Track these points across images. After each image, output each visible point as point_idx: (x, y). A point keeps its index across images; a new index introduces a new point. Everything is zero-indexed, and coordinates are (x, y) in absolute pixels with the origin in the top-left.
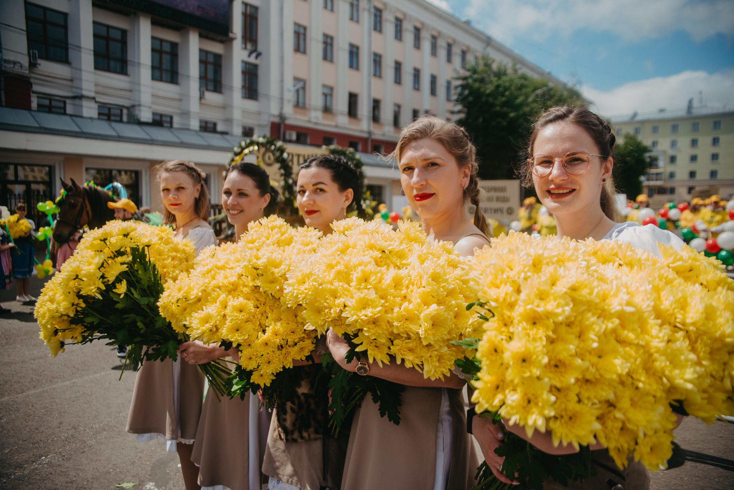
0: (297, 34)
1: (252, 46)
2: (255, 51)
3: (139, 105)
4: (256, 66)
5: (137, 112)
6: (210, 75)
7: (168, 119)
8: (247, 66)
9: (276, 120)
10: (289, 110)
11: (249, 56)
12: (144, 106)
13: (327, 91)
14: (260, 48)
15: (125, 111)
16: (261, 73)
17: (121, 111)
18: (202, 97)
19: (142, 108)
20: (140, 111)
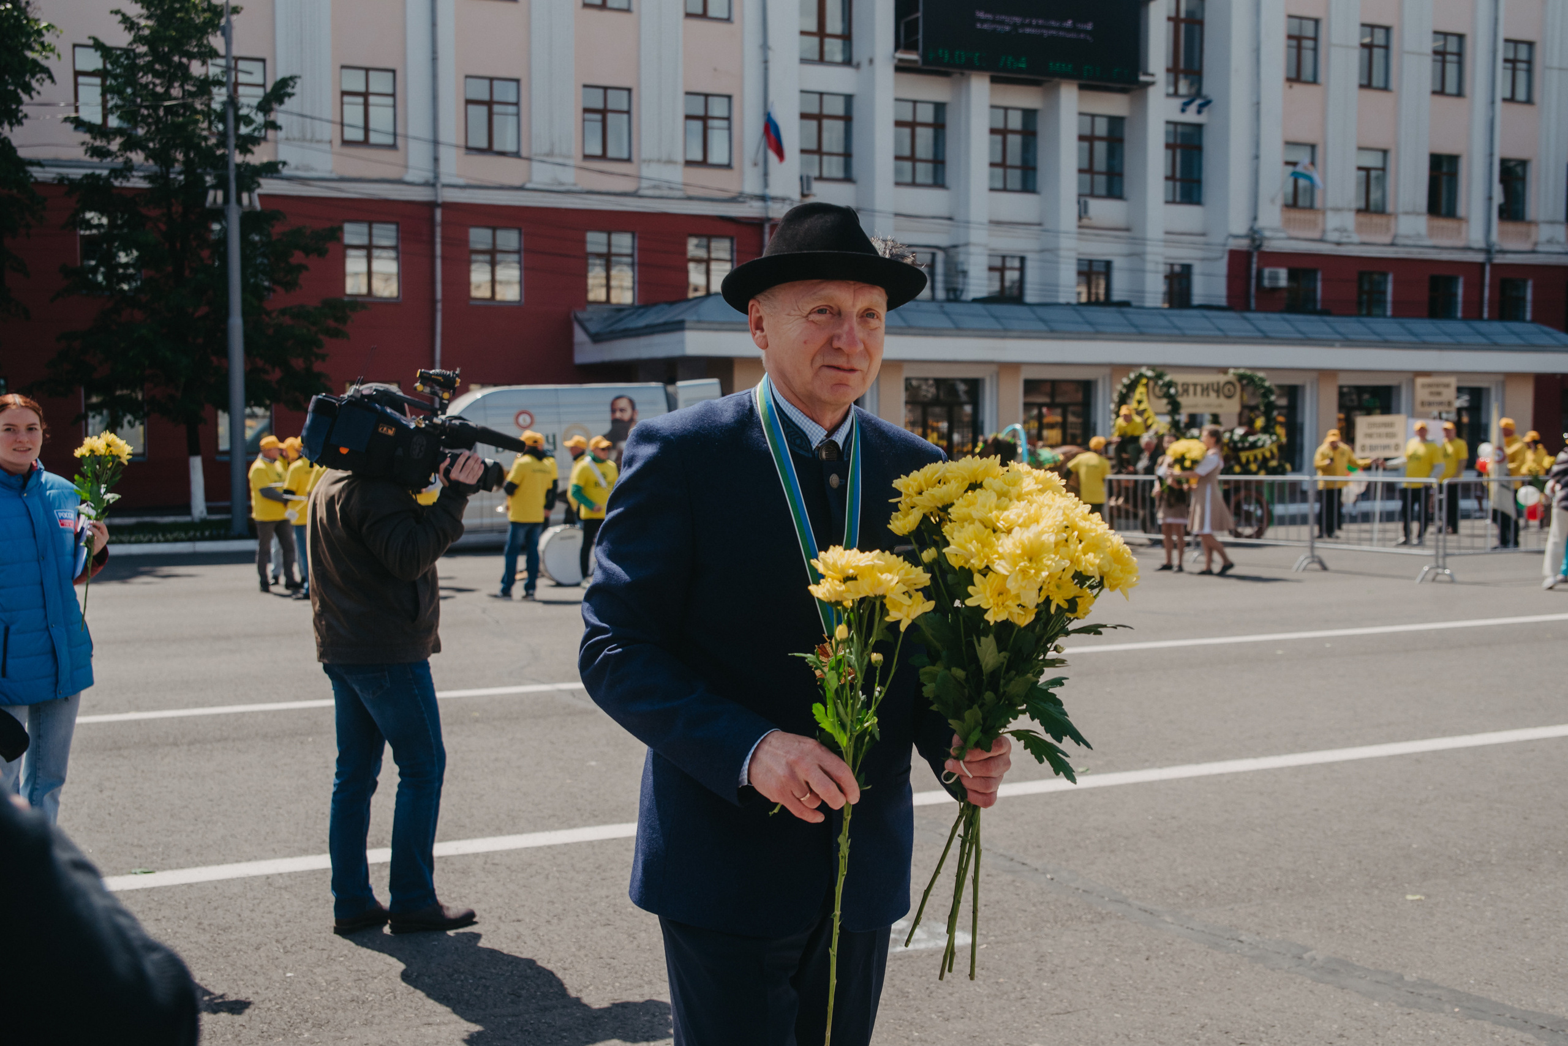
0: (1296, 40)
1: (1191, 85)
2: (1198, 98)
3: (967, 244)
4: (1199, 127)
5: (961, 258)
6: (1101, 163)
7: (1016, 263)
8: (1179, 129)
9: (1243, 244)
10: (1271, 218)
11: (1183, 111)
12: (975, 245)
13: (1372, 160)
14: (1208, 89)
15: (940, 256)
16: (1209, 142)
17: (934, 255)
18: (1083, 212)
19: (972, 249)
20: (968, 254)
